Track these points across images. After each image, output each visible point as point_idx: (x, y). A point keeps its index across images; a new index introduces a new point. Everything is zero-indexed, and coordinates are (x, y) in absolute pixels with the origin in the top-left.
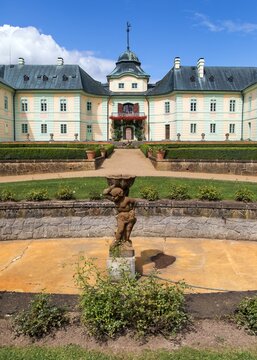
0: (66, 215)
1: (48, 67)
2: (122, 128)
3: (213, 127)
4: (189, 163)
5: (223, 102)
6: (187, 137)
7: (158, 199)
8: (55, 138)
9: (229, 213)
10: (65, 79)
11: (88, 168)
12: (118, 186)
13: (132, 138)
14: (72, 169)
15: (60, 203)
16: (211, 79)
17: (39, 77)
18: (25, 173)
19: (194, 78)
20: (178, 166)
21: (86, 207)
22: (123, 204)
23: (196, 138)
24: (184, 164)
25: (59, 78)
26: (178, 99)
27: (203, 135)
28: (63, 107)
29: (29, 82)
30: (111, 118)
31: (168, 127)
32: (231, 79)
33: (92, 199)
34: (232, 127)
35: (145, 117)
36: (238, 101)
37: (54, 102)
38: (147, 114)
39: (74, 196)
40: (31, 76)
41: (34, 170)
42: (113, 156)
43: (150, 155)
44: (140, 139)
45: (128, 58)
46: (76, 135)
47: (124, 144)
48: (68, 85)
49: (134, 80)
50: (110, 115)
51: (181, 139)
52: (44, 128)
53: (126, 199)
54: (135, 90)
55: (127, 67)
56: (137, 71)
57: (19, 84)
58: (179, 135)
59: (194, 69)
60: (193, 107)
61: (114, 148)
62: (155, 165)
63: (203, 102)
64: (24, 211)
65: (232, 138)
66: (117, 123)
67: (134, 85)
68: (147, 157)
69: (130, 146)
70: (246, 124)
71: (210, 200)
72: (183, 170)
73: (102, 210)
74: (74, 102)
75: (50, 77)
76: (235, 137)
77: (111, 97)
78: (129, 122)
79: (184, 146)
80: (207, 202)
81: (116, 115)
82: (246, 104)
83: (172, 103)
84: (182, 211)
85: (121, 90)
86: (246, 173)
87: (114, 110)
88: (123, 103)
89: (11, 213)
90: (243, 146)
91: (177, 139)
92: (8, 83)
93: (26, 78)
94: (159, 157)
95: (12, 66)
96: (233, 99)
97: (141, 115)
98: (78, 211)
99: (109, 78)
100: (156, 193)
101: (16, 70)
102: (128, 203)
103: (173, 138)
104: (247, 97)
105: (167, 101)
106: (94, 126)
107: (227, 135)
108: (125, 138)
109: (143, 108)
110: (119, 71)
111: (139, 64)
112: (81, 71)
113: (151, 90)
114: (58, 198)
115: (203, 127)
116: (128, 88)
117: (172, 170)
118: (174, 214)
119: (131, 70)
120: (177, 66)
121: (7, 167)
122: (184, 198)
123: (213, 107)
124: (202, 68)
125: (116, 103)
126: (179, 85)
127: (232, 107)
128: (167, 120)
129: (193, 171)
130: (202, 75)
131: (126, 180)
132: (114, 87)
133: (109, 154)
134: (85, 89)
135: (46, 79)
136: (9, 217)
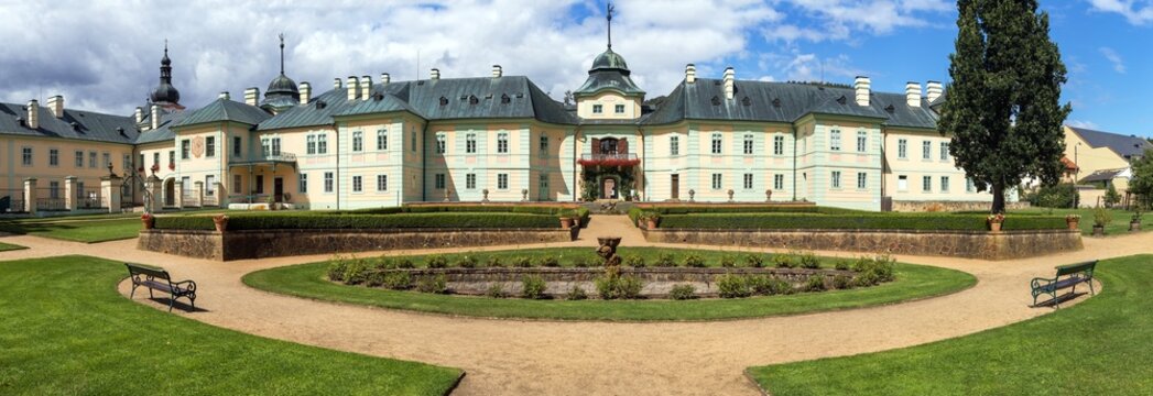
0: (554, 280)
1: (478, 80)
2: (598, 179)
3: (748, 180)
4: (686, 233)
5: (764, 140)
6: (707, 195)
7: (643, 266)
8: (491, 198)
9: (711, 277)
10: (506, 100)
11: (562, 239)
12: (608, 245)
13: (615, 197)
14: (542, 240)
15: (547, 268)
16: (746, 101)
17: (464, 99)
18: (488, 244)
19: (717, 100)
20: (673, 236)
21: (572, 273)
22: (611, 259)
23: (720, 197)
24: (681, 234)
25: (496, 100)
26: (692, 133)
27: (731, 193)
28: (503, 146)
29: (448, 107)
30: (581, 162)
31: (675, 178)
32: (776, 103)
33: (577, 266)
34: (779, 179)
35: (637, 162)
36: (788, 138)
37: (488, 139)
38: (640, 156)
39: (559, 263)
40: (450, 97)
41: (499, 241)
42: (590, 224)
43: (641, 224)
44: (628, 198)
45: (608, 64)
46: (525, 192)
47: (604, 207)
48: (511, 110)
49: (620, 100)
50: (578, 157)
51: (697, 199)
52: (471, 180)
53: (614, 255)
54: (620, 116)
55: (607, 79)
56: (624, 85)
57: (432, 112)
58: (692, 193)
59: (718, 83)
60: (717, 146)
61: (588, 213)
62: (646, 236)
63: (732, 140)
64: (514, 275)
65: (778, 197)
66: (590, 172)
67: (620, 108)
68: (637, 226)
69: (614, 210)
70: (799, 174)
71: (695, 266)
72: (679, 242)
73: (588, 276)
74: (520, 139)
75: (482, 97)
76: (782, 196)
77: (580, 128)
78: (611, 170)
79: (698, 210)
80: (692, 268)
81: (589, 158)
82: (800, 142)
83: (682, 138)
84: (666, 276)
85: (598, 116)
86: (753, 244)
87: (585, 149)
88: (600, 137)
89: (502, 277)
90: (795, 210)
91: (688, 199)
92: (417, 110)
93: (444, 102)
94: (651, 224)
95: (421, 83)
96: (779, 134)
97: (631, 158)
98: (565, 276)
99: (579, 96)
100: (642, 260)
101: (427, 89)
102: (616, 258)
103: (683, 196)
104: (800, 133)
105: (674, 135)
106: (552, 177)
107: (769, 193)
108: (603, 197)
109: (635, 146)
110: (594, 85)
111: (627, 73)
112: (531, 86)
113: (648, 116)
114: (544, 265)
115: (732, 181)
116: (609, 113)
117: (665, 241)
118: (659, 279)
119: (613, 84)
120: (691, 79)
121: (468, 236)
122: (669, 265)
123: (748, 147)
124: (730, 83)
125: (589, 137)
126: (694, 111)
127: (778, 148)
128: (676, 166)
129: (691, 243)
130: (730, 95)
131: (614, 240)
132: (585, 110)
133: (584, 222)
134: (537, 116)
135: (475, 101)
136: (500, 280)
